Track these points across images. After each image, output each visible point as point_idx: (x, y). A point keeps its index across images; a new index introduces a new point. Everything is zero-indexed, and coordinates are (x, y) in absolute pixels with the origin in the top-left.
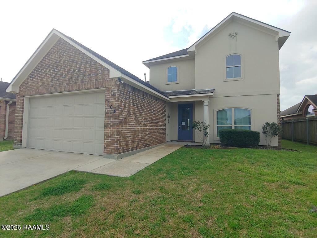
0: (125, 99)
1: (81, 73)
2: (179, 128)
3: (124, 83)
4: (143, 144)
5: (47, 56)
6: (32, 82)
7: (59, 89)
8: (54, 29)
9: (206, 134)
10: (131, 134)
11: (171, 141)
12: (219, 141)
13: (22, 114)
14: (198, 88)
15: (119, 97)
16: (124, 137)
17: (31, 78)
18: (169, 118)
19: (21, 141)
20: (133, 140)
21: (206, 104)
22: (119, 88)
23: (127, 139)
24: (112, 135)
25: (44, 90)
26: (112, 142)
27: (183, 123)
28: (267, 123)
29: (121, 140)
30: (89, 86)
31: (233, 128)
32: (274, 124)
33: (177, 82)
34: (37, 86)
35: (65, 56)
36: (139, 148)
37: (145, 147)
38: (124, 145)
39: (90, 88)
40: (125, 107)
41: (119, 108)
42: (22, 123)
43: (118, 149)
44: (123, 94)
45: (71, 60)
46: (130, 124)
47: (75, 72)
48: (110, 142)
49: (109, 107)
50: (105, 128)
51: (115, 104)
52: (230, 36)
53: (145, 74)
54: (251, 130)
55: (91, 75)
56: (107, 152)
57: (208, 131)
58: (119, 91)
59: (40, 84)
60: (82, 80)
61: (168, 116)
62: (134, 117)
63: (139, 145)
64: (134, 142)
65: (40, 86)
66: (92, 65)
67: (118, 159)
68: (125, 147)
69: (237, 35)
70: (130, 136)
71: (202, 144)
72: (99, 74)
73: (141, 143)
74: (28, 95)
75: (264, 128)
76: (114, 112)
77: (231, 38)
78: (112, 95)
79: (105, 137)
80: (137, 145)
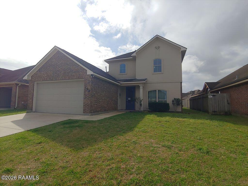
0: (95, 85)
1: (71, 70)
2: (127, 102)
3: (94, 77)
4: (104, 109)
5: (50, 60)
6: (40, 74)
7: (58, 79)
8: (55, 46)
9: (141, 105)
10: (97, 104)
11: (122, 110)
12: (148, 109)
13: (33, 92)
14: (137, 78)
15: (91, 84)
16: (94, 105)
17: (39, 71)
18: (120, 96)
19: (32, 108)
20: (99, 107)
21: (141, 87)
22: (92, 79)
23: (96, 106)
24: (88, 103)
25: (48, 79)
26: (88, 107)
27: (129, 99)
28: (175, 99)
29: (92, 106)
30: (75, 78)
31: (157, 101)
32: (178, 99)
33: (126, 73)
34: (43, 76)
35: (61, 60)
36: (102, 112)
37: (105, 111)
38: (94, 109)
39: (76, 79)
40: (94, 89)
41: (92, 90)
42: (33, 98)
43: (91, 110)
44: (94, 82)
45: (65, 63)
46: (97, 98)
47: (67, 70)
48: (86, 107)
49: (86, 89)
50: (84, 100)
51: (89, 88)
52: (156, 48)
53: (106, 67)
54: (167, 103)
55: (76, 72)
56: (85, 112)
57: (142, 103)
58: (92, 81)
59: (46, 75)
60: (71, 74)
61: (120, 94)
62: (99, 94)
63: (102, 110)
64: (99, 108)
65: (45, 76)
66: (77, 66)
67: (91, 116)
68: (94, 110)
69: (159, 48)
70: (97, 105)
71: (138, 111)
72: (81, 71)
73: (103, 109)
74: (37, 81)
75: (173, 101)
76: (89, 91)
77: (156, 49)
78: (88, 83)
79: (84, 105)
80: (101, 110)
